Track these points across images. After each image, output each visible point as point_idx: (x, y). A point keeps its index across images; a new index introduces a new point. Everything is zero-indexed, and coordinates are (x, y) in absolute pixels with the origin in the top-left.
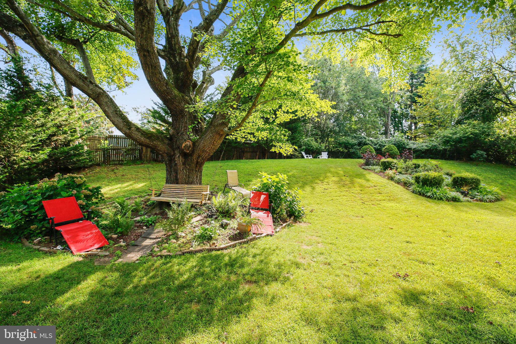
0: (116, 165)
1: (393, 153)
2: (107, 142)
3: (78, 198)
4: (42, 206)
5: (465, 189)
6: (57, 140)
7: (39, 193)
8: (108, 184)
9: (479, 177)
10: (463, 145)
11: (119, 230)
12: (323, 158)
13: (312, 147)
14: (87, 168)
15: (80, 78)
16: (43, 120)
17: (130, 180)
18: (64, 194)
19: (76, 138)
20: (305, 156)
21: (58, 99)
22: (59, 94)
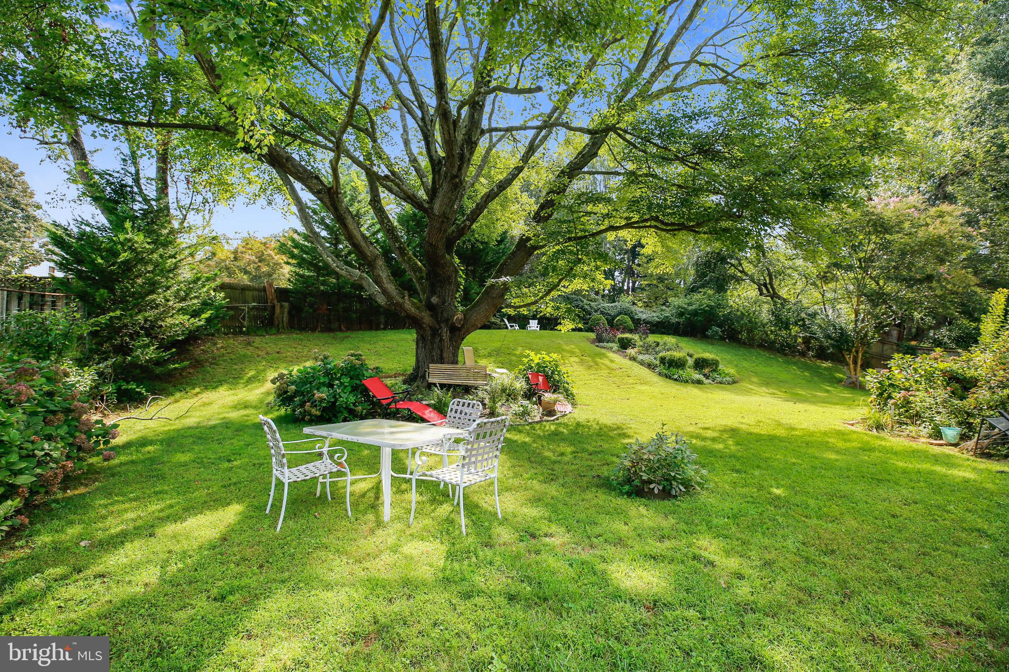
1: (628, 326)
5: (706, 371)
9: (718, 358)
10: (700, 318)
12: (533, 328)
20: (509, 325)
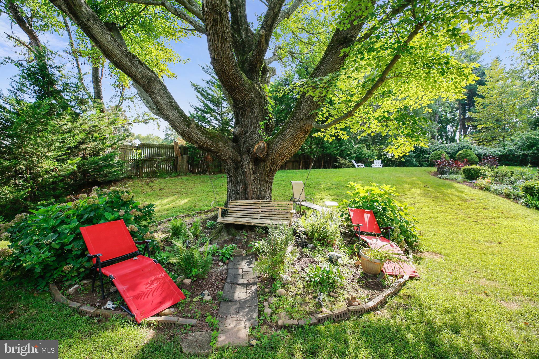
0: (150, 177)
1: (472, 159)
2: (139, 151)
3: (127, 221)
4: (80, 234)
6: (86, 149)
7: (74, 215)
8: (145, 200)
11: (194, 272)
12: (376, 166)
13: (363, 154)
14: (118, 181)
15: (127, 56)
16: (70, 125)
17: (169, 195)
18: (109, 216)
19: (107, 147)
20: (356, 165)
21: (86, 102)
22: (87, 97)
